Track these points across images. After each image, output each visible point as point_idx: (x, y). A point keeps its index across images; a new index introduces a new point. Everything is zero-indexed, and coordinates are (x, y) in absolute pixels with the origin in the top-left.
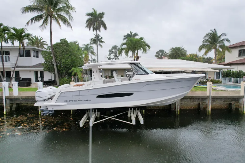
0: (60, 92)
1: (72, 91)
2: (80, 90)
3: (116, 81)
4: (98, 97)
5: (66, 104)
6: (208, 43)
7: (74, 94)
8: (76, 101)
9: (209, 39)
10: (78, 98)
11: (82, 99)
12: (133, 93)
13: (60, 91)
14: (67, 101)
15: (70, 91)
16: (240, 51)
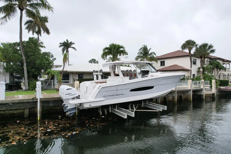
0: (100, 88)
1: (111, 86)
2: (118, 85)
3: (139, 77)
4: (132, 90)
5: (104, 99)
6: (142, 55)
7: (113, 89)
8: (114, 95)
9: (143, 52)
10: (115, 93)
11: (119, 94)
12: (154, 86)
13: (100, 86)
14: (105, 97)
15: (110, 86)
16: (161, 62)
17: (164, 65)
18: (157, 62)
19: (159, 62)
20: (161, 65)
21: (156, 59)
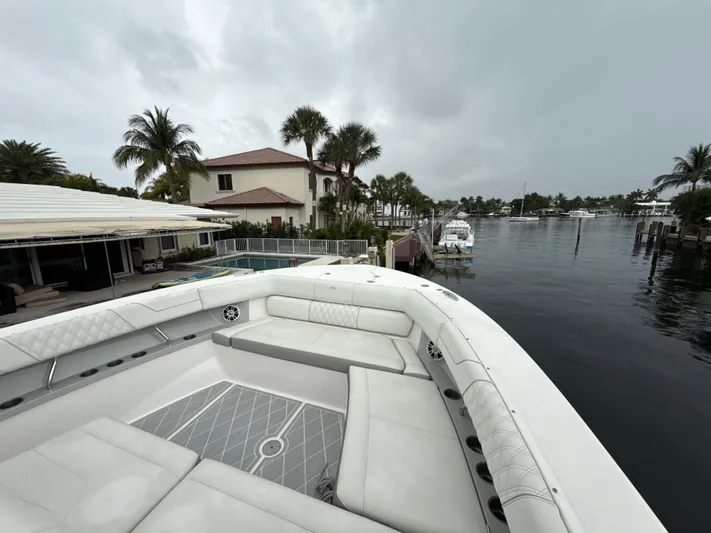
6: (144, 146)
9: (147, 135)
16: (221, 178)
17: (230, 187)
18: (206, 176)
19: (214, 177)
20: (222, 187)
21: (205, 169)
